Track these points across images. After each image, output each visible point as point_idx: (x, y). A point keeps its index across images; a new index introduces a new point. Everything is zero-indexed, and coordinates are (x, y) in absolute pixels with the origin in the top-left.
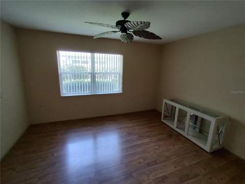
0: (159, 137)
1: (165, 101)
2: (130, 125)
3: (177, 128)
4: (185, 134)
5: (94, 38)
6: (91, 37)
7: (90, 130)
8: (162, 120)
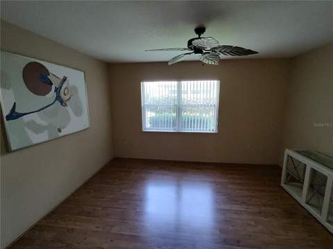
0: (263, 208)
1: (288, 152)
2: (223, 181)
3: (307, 203)
4: (322, 218)
5: (169, 64)
6: (166, 63)
7: (167, 175)
8: (283, 185)
